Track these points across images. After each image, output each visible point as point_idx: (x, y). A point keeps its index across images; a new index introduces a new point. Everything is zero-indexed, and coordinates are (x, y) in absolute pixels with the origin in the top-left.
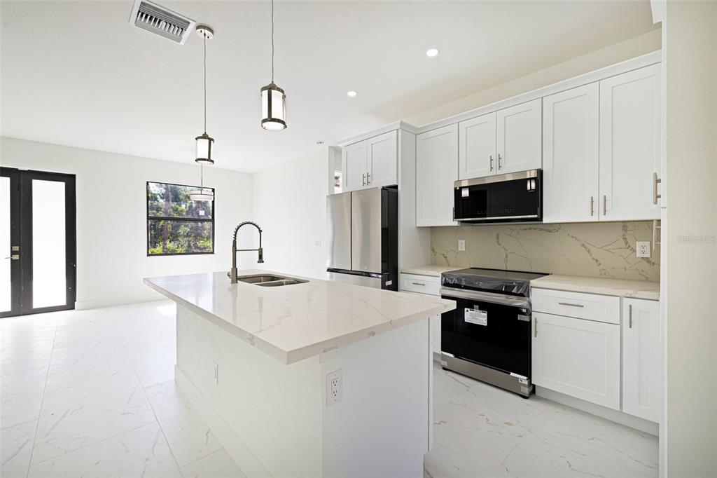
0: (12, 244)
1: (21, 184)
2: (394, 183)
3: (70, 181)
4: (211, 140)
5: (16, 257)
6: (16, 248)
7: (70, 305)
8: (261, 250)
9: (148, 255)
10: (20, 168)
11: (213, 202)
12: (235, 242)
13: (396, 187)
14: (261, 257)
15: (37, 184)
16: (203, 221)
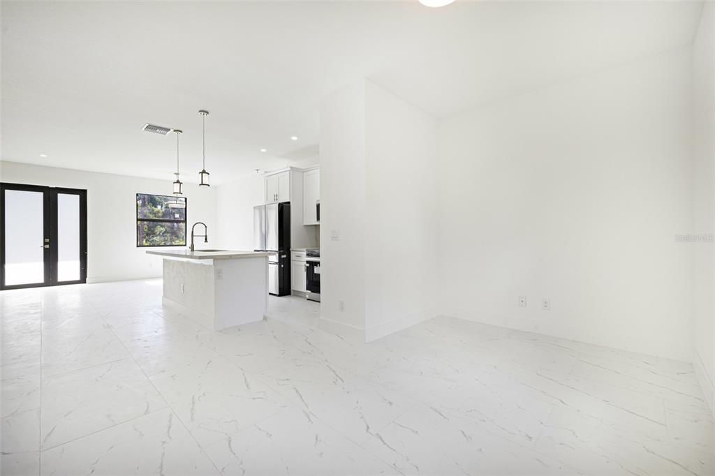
0: (45, 237)
1: (51, 196)
2: (288, 201)
3: (83, 194)
4: (181, 183)
5: (47, 246)
6: (47, 240)
7: (83, 280)
8: (206, 236)
9: (138, 246)
10: (50, 186)
11: (186, 208)
12: (193, 232)
13: (289, 203)
14: (206, 239)
15: (61, 196)
16: (178, 222)
